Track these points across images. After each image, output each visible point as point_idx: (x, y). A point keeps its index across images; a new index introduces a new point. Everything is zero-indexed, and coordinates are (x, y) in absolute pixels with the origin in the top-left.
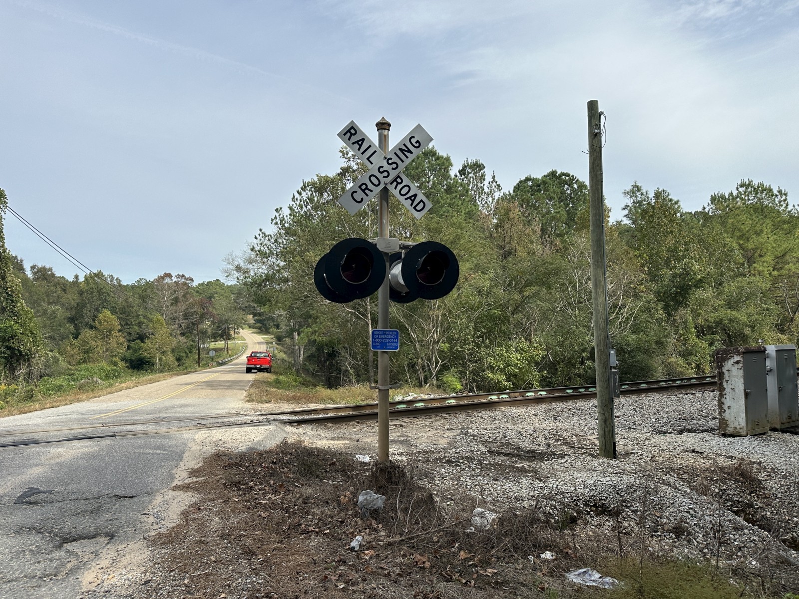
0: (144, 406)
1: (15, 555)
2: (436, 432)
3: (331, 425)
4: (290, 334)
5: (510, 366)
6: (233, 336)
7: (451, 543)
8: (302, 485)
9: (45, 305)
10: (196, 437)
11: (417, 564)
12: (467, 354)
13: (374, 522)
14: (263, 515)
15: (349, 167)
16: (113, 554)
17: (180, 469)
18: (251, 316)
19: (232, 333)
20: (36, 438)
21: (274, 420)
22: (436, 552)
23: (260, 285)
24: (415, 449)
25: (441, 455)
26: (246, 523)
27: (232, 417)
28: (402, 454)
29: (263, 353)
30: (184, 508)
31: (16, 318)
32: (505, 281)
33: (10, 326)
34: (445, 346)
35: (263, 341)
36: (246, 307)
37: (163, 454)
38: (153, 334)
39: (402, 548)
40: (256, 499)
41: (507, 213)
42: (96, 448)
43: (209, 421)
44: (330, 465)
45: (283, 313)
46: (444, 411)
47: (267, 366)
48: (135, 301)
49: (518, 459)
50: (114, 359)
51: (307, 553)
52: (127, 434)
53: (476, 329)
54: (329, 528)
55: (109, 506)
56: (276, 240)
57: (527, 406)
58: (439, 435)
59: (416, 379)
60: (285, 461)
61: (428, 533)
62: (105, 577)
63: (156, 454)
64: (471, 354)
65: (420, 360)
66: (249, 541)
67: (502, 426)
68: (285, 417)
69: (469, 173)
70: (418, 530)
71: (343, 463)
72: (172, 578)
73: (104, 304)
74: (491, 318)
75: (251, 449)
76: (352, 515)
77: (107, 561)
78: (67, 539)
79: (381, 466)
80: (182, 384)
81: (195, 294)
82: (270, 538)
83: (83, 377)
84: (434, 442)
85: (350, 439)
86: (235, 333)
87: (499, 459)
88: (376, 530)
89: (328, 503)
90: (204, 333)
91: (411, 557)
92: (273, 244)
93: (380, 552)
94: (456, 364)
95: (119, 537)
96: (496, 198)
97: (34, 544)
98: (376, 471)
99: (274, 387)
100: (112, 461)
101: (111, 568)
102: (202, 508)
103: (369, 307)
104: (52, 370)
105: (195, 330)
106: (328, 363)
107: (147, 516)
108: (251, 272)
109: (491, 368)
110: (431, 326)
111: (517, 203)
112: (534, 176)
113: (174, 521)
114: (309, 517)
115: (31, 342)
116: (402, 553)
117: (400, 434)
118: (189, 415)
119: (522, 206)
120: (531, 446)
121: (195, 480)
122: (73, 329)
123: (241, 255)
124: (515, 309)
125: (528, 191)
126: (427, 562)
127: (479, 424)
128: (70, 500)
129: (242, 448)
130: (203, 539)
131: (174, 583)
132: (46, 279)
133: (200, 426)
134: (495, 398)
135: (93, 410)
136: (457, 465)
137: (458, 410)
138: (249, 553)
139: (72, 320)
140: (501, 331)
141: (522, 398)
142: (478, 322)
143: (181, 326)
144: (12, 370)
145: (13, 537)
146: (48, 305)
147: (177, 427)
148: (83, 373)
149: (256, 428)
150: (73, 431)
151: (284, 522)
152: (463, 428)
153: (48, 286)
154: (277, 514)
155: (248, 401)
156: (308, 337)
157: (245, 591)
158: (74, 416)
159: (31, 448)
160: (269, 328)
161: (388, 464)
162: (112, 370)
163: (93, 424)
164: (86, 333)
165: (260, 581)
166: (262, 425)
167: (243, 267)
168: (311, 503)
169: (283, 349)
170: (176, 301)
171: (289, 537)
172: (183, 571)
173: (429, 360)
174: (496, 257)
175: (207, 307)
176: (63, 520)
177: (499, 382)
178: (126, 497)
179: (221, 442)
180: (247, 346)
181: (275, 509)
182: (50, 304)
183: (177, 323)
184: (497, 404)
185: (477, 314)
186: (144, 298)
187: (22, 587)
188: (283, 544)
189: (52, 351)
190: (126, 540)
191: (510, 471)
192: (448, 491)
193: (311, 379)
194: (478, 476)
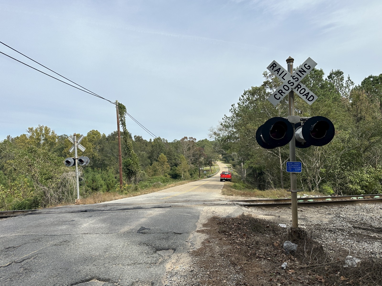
0: (180, 195)
1: (140, 254)
2: (321, 215)
3: (264, 208)
4: (239, 164)
5: (363, 181)
6: (213, 164)
7: (336, 272)
8: (254, 235)
9: (139, 151)
10: (204, 209)
11: (317, 280)
12: (337, 174)
13: (292, 257)
14: (238, 247)
15: (268, 81)
16: (176, 258)
17: (199, 223)
18: (221, 155)
19: (213, 163)
20: (142, 206)
21: (237, 204)
22: (327, 275)
23: (225, 141)
24: (310, 223)
25: (325, 227)
26: (231, 250)
27: (218, 201)
28: (303, 225)
29: (228, 172)
30: (203, 241)
31: (130, 157)
32: (358, 135)
33: (129, 161)
34: (323, 170)
35: (226, 166)
36: (219, 151)
37: (191, 216)
38: (180, 163)
39: (308, 271)
40: (234, 239)
41: (358, 96)
42: (164, 212)
43: (208, 203)
44: (266, 227)
45: (236, 153)
46: (325, 205)
47: (229, 179)
48: (173, 149)
49: (371, 232)
50: (166, 174)
51: (260, 267)
52: (176, 206)
53: (341, 161)
54: (270, 257)
55: (172, 237)
56: (232, 119)
57: (376, 203)
58: (323, 216)
59: (307, 187)
60: (244, 223)
61: (322, 265)
62: (175, 267)
63: (188, 216)
64: (339, 175)
65: (309, 177)
66: (233, 259)
67: (361, 214)
68: (241, 203)
69: (334, 77)
70: (316, 263)
71: (273, 227)
72: (202, 270)
73: (161, 151)
74: (350, 154)
75: (228, 216)
76: (280, 252)
77: (174, 260)
78: (158, 249)
79: (294, 230)
80: (194, 186)
81: (197, 146)
82: (242, 258)
83: (155, 181)
84: (321, 220)
85: (275, 216)
86: (214, 163)
87: (359, 231)
88: (293, 261)
89: (268, 245)
90: (201, 163)
91: (314, 276)
92: (231, 121)
93: (297, 271)
94: (330, 180)
95: (178, 250)
96: (351, 89)
97: (146, 250)
98: (292, 232)
99: (233, 188)
100: (171, 218)
101: (176, 263)
102: (210, 241)
103: (280, 150)
104: (143, 179)
105: (197, 162)
106: (259, 178)
107: (188, 243)
108: (221, 135)
109: (351, 182)
110: (315, 159)
111: (364, 91)
112: (374, 75)
113: (199, 246)
114: (259, 250)
115: (136, 167)
116: (308, 273)
117: (301, 215)
118: (199, 199)
119: (367, 92)
120: (379, 225)
121: (206, 229)
122: (150, 162)
123: (216, 127)
124: (365, 149)
125: (371, 84)
126: (323, 279)
127: (346, 212)
128: (157, 233)
129: (224, 216)
130: (213, 255)
131: (203, 273)
132: (140, 141)
133: (205, 205)
134: (355, 198)
135: (160, 196)
136: (335, 233)
137: (333, 204)
138: (234, 264)
139: (149, 158)
140: (357, 162)
141: (372, 199)
142: (343, 157)
143: (191, 160)
144: (130, 178)
145: (138, 246)
146: (141, 152)
147: (195, 204)
148: (154, 180)
149: (229, 207)
150: (155, 204)
151: (248, 252)
152: (337, 214)
153: (140, 144)
154: (244, 247)
155: (223, 194)
156: (248, 165)
157: (234, 281)
158: (153, 198)
159: (140, 210)
160: (229, 161)
161: (298, 229)
162: (166, 179)
163: (162, 201)
164: (155, 163)
165: (240, 277)
166: (231, 206)
167: (217, 133)
168: (260, 244)
169: (236, 170)
170: (189, 149)
171: (251, 259)
172: (206, 268)
173: (314, 177)
174: (352, 121)
175: (202, 151)
176: (155, 241)
177: (356, 190)
178: (178, 234)
179: (214, 212)
180: (219, 169)
181: (243, 245)
182: (141, 151)
183: (190, 158)
184: (357, 202)
185: (342, 153)
186: (176, 148)
187: (144, 267)
188: (249, 262)
189: (142, 171)
190: (180, 252)
191: (367, 238)
192: (331, 246)
193: (250, 185)
194: (348, 239)
